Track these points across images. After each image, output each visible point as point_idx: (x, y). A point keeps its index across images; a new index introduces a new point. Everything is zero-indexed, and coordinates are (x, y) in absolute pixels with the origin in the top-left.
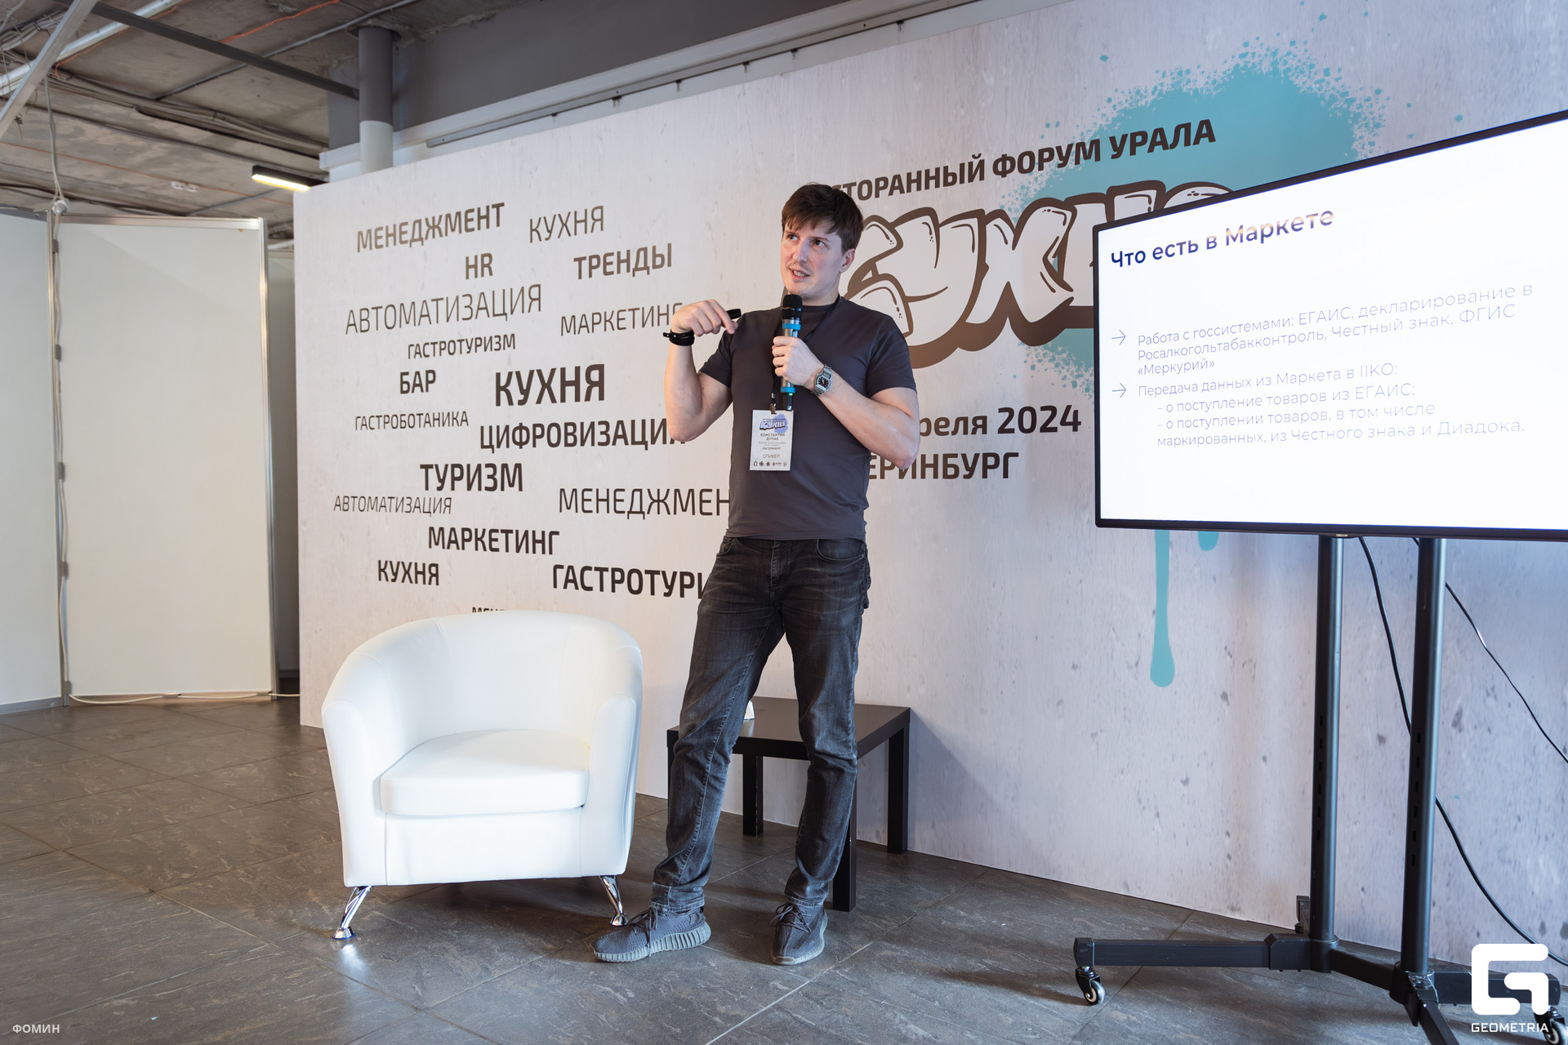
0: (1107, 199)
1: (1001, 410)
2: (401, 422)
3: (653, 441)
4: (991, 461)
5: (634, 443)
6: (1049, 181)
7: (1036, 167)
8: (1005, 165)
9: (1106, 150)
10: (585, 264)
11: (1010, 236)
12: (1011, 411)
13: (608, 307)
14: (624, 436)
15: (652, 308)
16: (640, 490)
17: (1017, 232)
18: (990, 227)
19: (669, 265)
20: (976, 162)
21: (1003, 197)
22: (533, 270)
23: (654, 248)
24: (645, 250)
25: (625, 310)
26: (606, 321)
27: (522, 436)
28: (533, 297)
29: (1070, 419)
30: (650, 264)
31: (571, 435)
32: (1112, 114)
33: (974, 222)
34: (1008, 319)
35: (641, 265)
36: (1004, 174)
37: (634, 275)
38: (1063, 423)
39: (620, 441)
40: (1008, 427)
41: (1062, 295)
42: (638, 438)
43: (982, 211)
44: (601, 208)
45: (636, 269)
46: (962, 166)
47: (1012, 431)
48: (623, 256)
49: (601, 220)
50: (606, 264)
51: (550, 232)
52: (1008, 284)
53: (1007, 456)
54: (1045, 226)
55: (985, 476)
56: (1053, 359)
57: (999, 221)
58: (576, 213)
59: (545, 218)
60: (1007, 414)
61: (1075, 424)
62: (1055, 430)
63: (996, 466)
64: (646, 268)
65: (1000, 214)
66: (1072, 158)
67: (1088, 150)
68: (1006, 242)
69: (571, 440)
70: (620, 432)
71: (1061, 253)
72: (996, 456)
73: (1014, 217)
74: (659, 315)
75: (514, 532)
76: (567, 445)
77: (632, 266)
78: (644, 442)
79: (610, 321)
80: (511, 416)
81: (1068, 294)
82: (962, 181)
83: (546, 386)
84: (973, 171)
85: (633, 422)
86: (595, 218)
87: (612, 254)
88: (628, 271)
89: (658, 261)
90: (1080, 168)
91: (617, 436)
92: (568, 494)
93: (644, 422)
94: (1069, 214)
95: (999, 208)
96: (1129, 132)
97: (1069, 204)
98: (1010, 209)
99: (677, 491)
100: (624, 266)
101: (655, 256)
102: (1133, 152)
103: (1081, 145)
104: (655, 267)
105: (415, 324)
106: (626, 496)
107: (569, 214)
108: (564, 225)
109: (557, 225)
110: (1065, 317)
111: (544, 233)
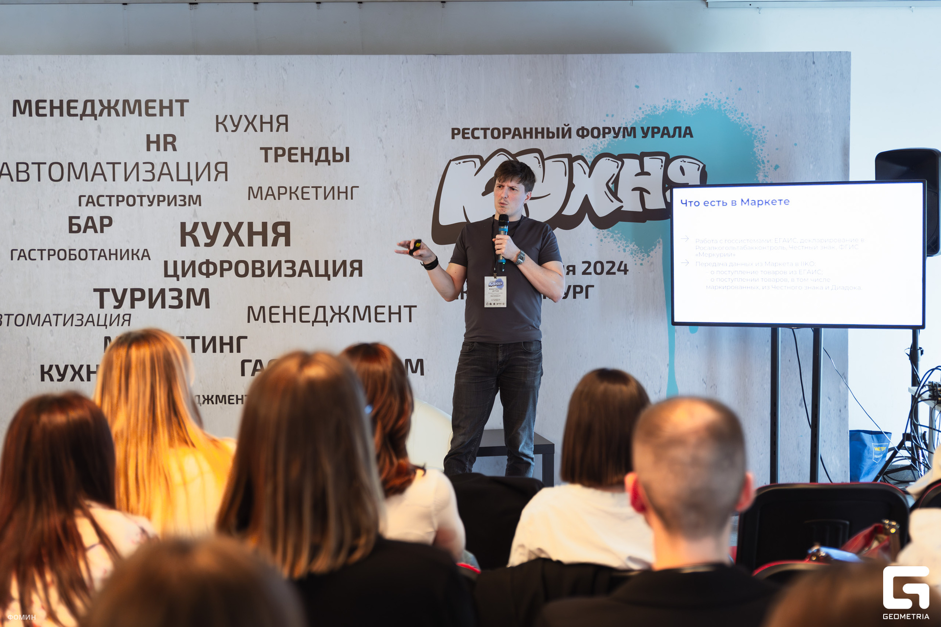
0: (640, 157)
1: (584, 262)
2: (70, 255)
3: (335, 274)
4: (578, 289)
5: (317, 275)
6: (609, 144)
7: (601, 136)
8: (583, 132)
9: (639, 133)
10: (271, 154)
11: (587, 170)
12: (589, 263)
13: (294, 182)
14: (309, 271)
15: (333, 188)
16: (324, 307)
17: (591, 168)
18: (575, 164)
19: (348, 160)
20: (566, 128)
21: (583, 149)
22: (219, 151)
23: (334, 149)
24: (326, 149)
25: (309, 187)
26: (291, 193)
27: (208, 269)
28: (221, 170)
29: (622, 268)
30: (330, 158)
31: (257, 269)
32: (642, 116)
33: (566, 160)
34: (587, 214)
35: (323, 157)
36: (583, 137)
37: (316, 164)
38: (619, 270)
39: (305, 274)
40: (588, 271)
41: (616, 205)
42: (322, 271)
43: (570, 155)
44: (287, 116)
45: (318, 160)
46: (558, 129)
47: (590, 274)
48: (307, 151)
49: (286, 124)
50: (290, 154)
51: (237, 127)
52: (586, 196)
53: (587, 287)
54: (607, 168)
55: (575, 297)
56: (612, 237)
57: (580, 161)
58: (261, 116)
59: (231, 116)
60: (587, 265)
61: (626, 271)
62: (614, 273)
63: (581, 292)
64: (327, 160)
65: (581, 157)
66: (621, 134)
67: (631, 132)
68: (585, 173)
69: (258, 272)
70: (305, 268)
71: (616, 182)
72: (581, 287)
73: (590, 161)
74: (339, 192)
75: (201, 338)
76: (254, 275)
77: (315, 157)
78: (327, 275)
79: (299, 193)
80: (191, 253)
81: (620, 204)
82: (558, 137)
83: (234, 234)
84: (565, 133)
85: (317, 262)
86: (282, 122)
87: (296, 148)
88: (311, 160)
89: (338, 157)
90: (625, 140)
91: (302, 271)
92: (256, 310)
93: (326, 262)
94: (620, 163)
95: (580, 155)
96: (651, 126)
97: (620, 158)
98: (587, 156)
99: (356, 307)
100: (307, 158)
101: (335, 154)
102: (653, 136)
103: (625, 129)
104: (335, 160)
105: (87, 180)
106: (312, 311)
107: (255, 116)
108: (251, 123)
109: (244, 122)
110: (619, 216)
111: (230, 127)
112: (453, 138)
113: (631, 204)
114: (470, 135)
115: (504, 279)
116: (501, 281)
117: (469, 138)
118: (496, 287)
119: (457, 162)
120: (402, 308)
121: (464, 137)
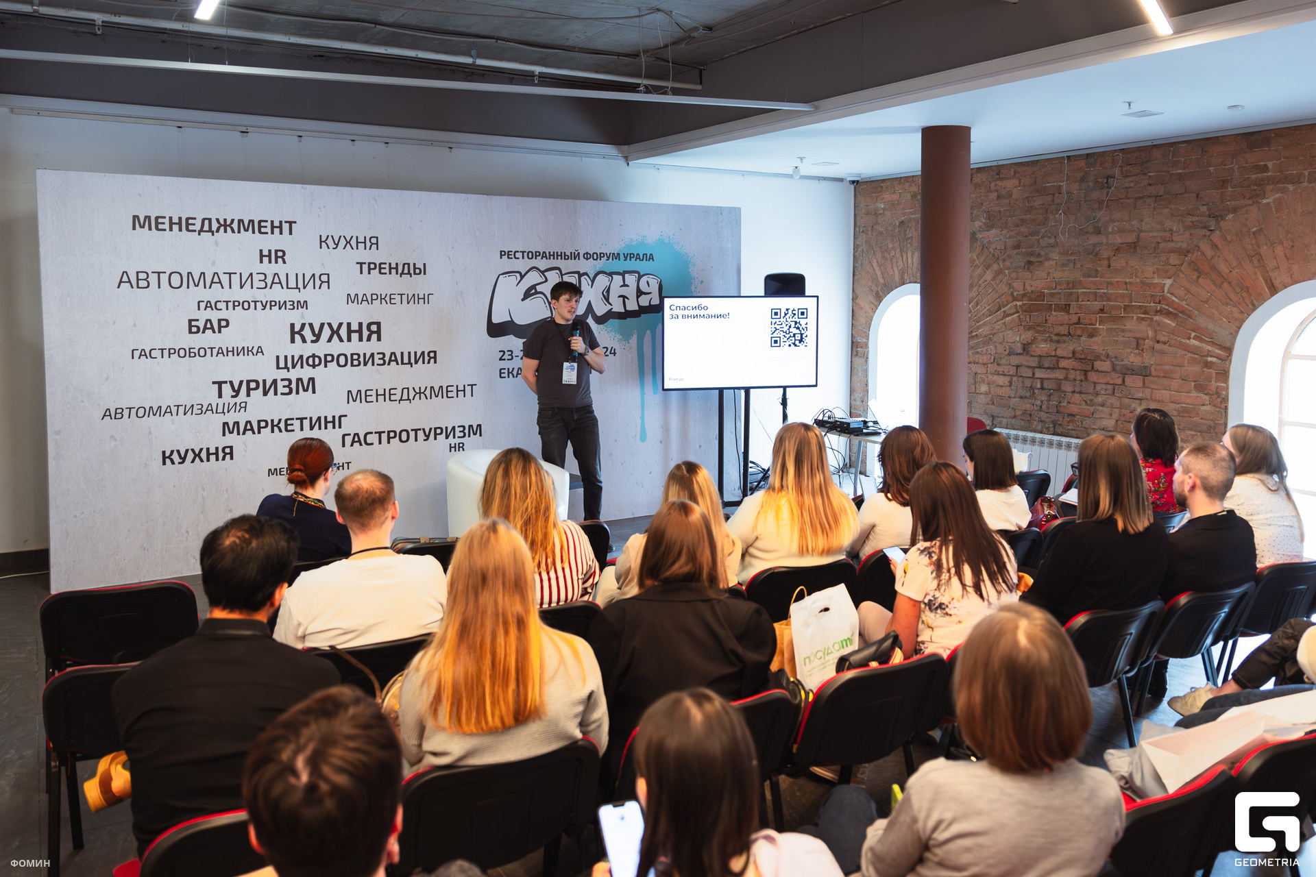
0: (623, 274)
2: (190, 353)
3: (416, 362)
5: (403, 363)
6: (604, 265)
7: (599, 259)
8: (587, 256)
9: (622, 257)
10: (365, 267)
11: (590, 283)
13: (383, 291)
14: (396, 360)
15: (414, 295)
16: (408, 389)
17: (593, 282)
18: (582, 278)
19: (425, 274)
20: (576, 253)
21: (587, 268)
22: (323, 265)
23: (414, 264)
24: (409, 264)
25: (395, 294)
26: (381, 299)
27: (314, 361)
28: (324, 280)
29: (613, 352)
30: (412, 271)
31: (355, 360)
32: (624, 246)
33: (576, 275)
34: (590, 314)
35: (406, 271)
36: (587, 259)
37: (401, 276)
38: (611, 353)
39: (393, 364)
41: (609, 307)
42: (406, 360)
43: (579, 272)
44: (378, 238)
45: (402, 273)
46: (571, 253)
48: (393, 266)
49: (377, 244)
50: (380, 268)
51: (337, 245)
52: (590, 301)
54: (602, 281)
56: (606, 330)
57: (586, 277)
58: (358, 237)
59: (332, 237)
61: (615, 354)
62: (608, 355)
64: (409, 273)
65: (586, 274)
66: (611, 258)
67: (616, 256)
68: (589, 285)
69: (356, 363)
70: (393, 359)
71: (608, 291)
73: (592, 276)
74: (419, 299)
75: (308, 418)
76: (352, 366)
77: (400, 271)
78: (410, 363)
79: (387, 299)
80: (298, 349)
81: (611, 307)
82: (571, 259)
83: (335, 332)
84: (576, 256)
85: (402, 353)
86: (374, 242)
87: (384, 264)
88: (397, 273)
89: (417, 271)
90: (613, 262)
91: (390, 360)
92: (354, 393)
93: (409, 353)
94: (610, 278)
95: (585, 272)
96: (629, 253)
97: (611, 274)
98: (590, 273)
99: (432, 387)
100: (394, 271)
101: (415, 268)
102: (630, 260)
103: (614, 254)
104: (415, 273)
105: (205, 288)
106: (398, 392)
107: (352, 237)
108: (348, 242)
109: (343, 242)
110: (610, 315)
111: (332, 245)
112: (501, 258)
113: (618, 307)
114: (513, 256)
117: (512, 258)
119: (504, 276)
120: (466, 386)
121: (508, 258)
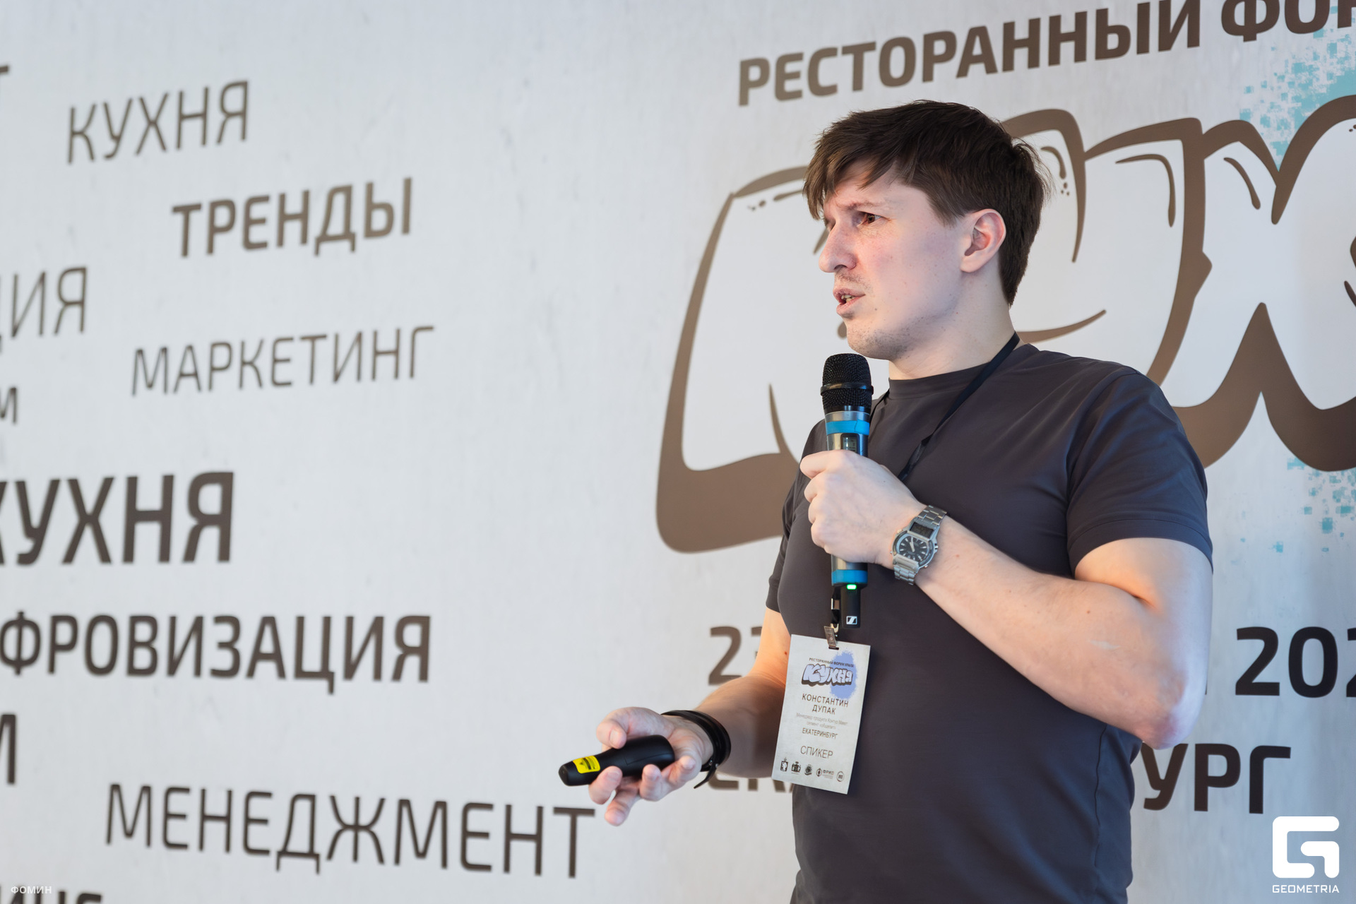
1: (1244, 634)
3: (350, 670)
4: (1217, 766)
5: (300, 673)
7: (1331, 18)
8: (1250, 12)
10: (199, 221)
11: (1266, 187)
12: (1269, 637)
13: (254, 324)
14: (276, 656)
15: (359, 338)
16: (312, 798)
18: (1214, 165)
19: (406, 229)
20: (1177, 3)
21: (1249, 90)
22: (71, 230)
23: (370, 188)
24: (347, 191)
25: (290, 339)
26: (244, 363)
27: (22, 642)
28: (68, 295)
30: (358, 226)
31: (144, 648)
33: (1173, 150)
34: (1261, 403)
35: (336, 227)
36: (1250, 31)
37: (317, 252)
39: (266, 669)
40: (1263, 677)
42: (312, 662)
43: (1194, 123)
44: (244, 85)
45: (324, 238)
46: (1143, 9)
47: (1272, 689)
48: (294, 206)
49: (243, 114)
50: (249, 222)
51: (117, 139)
52: (1262, 309)
53: (1260, 754)
55: (1201, 803)
57: (1237, 150)
58: (181, 95)
59: (106, 106)
60: (1258, 646)
63: (1229, 779)
64: (348, 235)
65: (1240, 131)
68: (1256, 203)
69: (142, 658)
70: (267, 647)
72: (1230, 753)
73: (1278, 142)
74: (377, 353)
76: (132, 671)
77: (315, 229)
78: (325, 673)
79: (264, 364)
82: (1143, 48)
83: (89, 519)
84: (1172, 23)
85: (301, 621)
86: (234, 108)
87: (264, 199)
88: (304, 240)
89: (379, 220)
91: (258, 656)
92: (131, 796)
93: (327, 621)
95: (1237, 117)
98: (1265, 121)
99: (404, 803)
100: (293, 228)
101: (371, 206)
104: (370, 233)
106: (273, 810)
107: (165, 97)
108: (153, 123)
109: (137, 122)
111: (103, 143)
112: (744, 100)
114: (802, 84)
115: (860, 654)
116: (845, 664)
117: (797, 95)
118: (826, 690)
119: (754, 199)
120: (548, 815)
121: (782, 95)
